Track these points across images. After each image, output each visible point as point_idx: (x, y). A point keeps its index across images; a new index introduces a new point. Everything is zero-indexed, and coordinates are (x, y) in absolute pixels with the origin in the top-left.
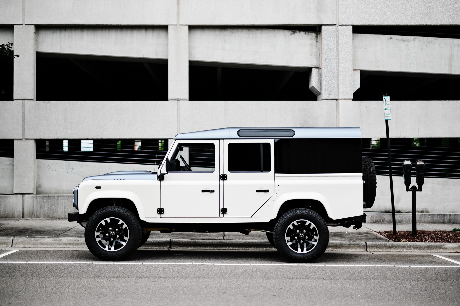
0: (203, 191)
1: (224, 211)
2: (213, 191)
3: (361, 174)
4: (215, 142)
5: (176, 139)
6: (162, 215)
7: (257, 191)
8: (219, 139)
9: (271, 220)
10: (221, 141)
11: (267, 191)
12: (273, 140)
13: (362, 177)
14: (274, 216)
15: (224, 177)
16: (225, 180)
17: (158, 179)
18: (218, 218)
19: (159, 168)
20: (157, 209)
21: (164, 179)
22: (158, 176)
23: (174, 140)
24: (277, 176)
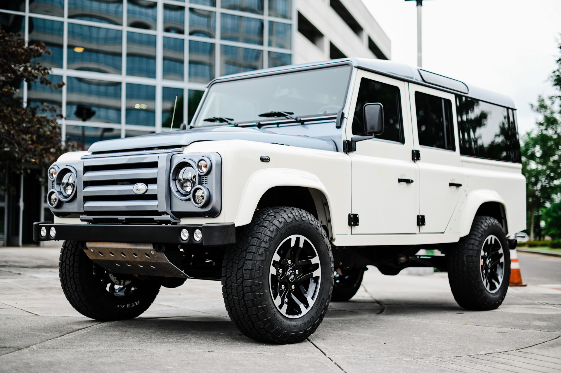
0: (400, 181)
1: (421, 221)
2: (412, 181)
3: (521, 166)
4: (400, 85)
5: (359, 68)
6: (356, 229)
7: (450, 184)
8: (404, 80)
9: (461, 238)
10: (406, 83)
11: (459, 186)
12: (454, 95)
13: (521, 171)
14: (465, 231)
15: (416, 156)
16: (418, 161)
17: (344, 149)
18: (413, 234)
19: (338, 127)
20: (349, 215)
21: (355, 150)
22: (344, 143)
23: (355, 70)
24: (462, 161)
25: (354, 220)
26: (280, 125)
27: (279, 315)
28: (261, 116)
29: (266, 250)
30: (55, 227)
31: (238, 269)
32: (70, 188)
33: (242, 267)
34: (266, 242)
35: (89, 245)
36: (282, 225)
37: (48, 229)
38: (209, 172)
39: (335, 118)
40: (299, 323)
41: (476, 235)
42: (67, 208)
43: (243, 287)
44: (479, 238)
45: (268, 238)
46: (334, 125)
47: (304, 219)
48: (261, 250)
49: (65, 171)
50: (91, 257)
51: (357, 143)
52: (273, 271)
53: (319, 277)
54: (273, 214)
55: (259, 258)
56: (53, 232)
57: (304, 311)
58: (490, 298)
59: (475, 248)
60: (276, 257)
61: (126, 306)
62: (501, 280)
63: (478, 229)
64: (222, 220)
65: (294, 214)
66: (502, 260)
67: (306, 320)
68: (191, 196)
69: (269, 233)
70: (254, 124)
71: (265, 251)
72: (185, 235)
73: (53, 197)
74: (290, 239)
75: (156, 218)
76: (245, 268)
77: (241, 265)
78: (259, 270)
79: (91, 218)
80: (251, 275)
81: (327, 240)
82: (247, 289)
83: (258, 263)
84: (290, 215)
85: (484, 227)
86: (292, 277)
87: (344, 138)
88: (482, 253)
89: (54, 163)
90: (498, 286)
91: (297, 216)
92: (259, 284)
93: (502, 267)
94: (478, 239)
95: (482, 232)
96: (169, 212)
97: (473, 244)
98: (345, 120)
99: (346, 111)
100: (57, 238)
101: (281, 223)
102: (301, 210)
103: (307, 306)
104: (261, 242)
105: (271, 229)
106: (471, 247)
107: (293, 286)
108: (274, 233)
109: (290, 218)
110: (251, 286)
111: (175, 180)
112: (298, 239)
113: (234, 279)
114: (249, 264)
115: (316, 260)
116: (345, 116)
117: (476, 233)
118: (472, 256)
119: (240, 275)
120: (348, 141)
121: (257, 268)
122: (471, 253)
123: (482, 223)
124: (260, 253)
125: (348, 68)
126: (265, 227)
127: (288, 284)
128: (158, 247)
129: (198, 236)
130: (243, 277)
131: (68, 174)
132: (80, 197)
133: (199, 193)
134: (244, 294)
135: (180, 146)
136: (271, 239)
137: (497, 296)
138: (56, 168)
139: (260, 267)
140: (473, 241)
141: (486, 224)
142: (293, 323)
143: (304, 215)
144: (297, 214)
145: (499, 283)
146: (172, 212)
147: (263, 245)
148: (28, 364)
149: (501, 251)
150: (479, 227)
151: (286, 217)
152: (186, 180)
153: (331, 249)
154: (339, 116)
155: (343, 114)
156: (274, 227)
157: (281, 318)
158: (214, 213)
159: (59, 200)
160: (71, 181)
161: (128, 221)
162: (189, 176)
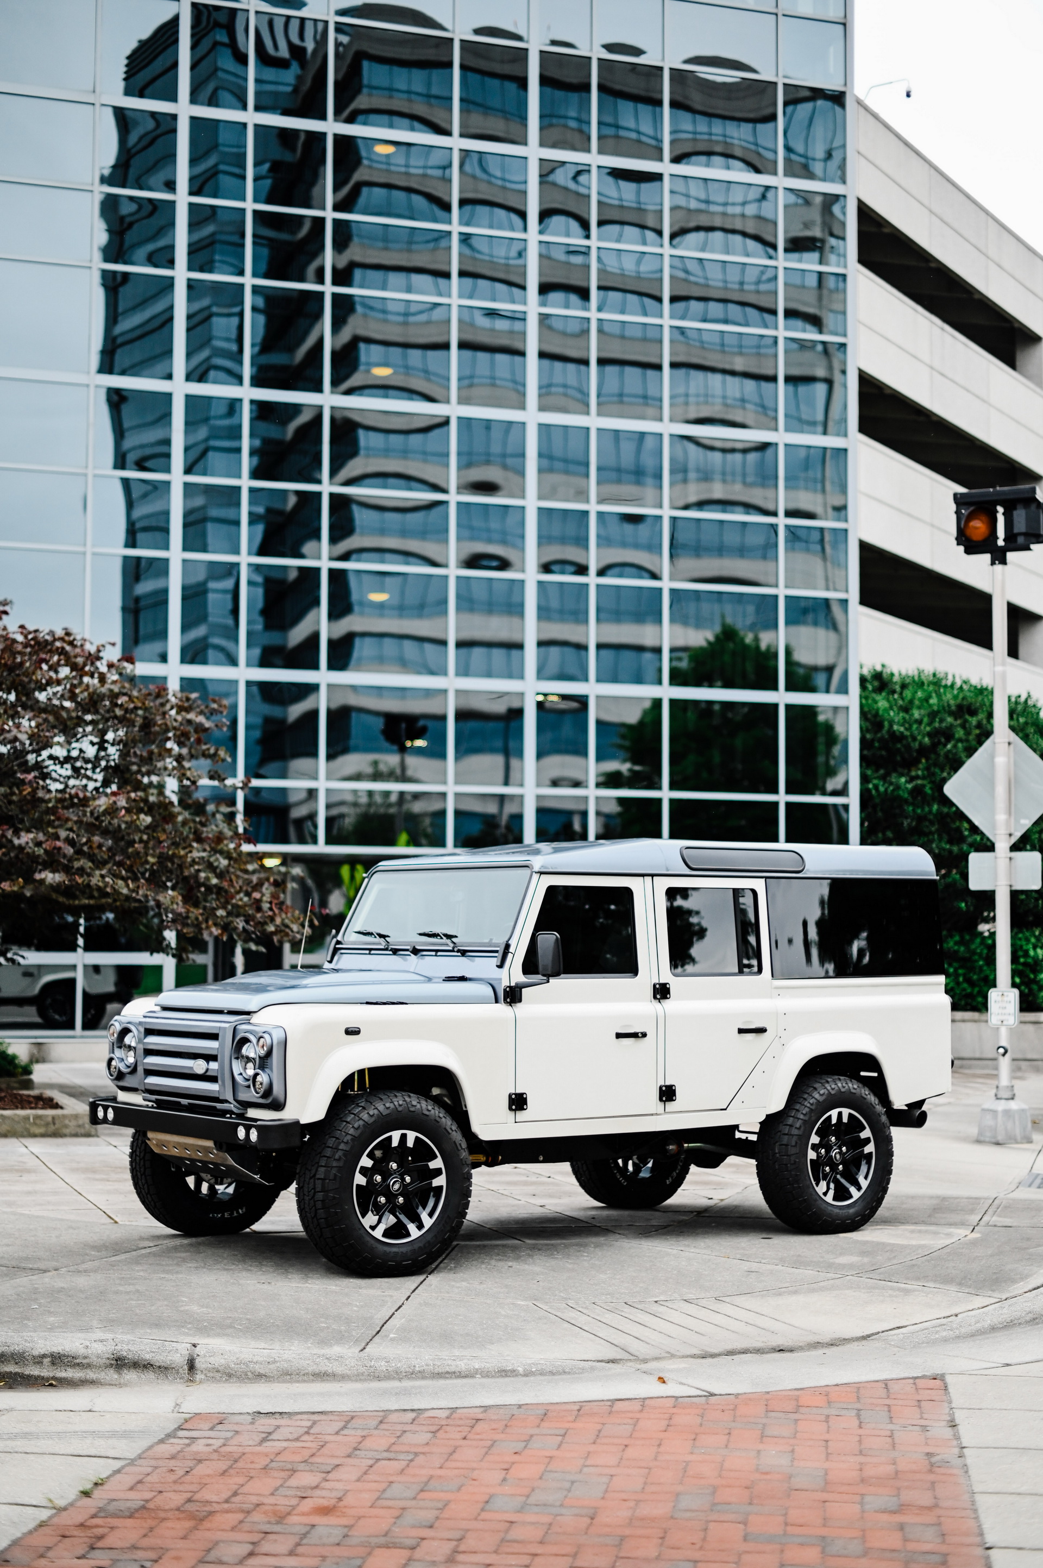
0: (619, 1036)
1: (667, 1094)
2: (644, 1035)
3: (941, 979)
4: (633, 884)
5: (541, 873)
6: (521, 1115)
7: (741, 1031)
8: (643, 875)
9: (767, 1116)
10: (649, 879)
11: (761, 1031)
12: (763, 880)
13: (943, 987)
14: (777, 1104)
15: (662, 992)
16: (667, 1001)
17: (505, 1000)
18: (652, 1115)
19: (501, 966)
20: (510, 1096)
21: (520, 1001)
22: (505, 990)
23: (535, 876)
24: (777, 988)
25: (518, 1102)
26: (439, 953)
27: (368, 1239)
28: (420, 934)
29: (346, 1153)
30: (113, 1108)
31: (311, 1178)
32: (132, 1053)
33: (314, 1175)
34: (347, 1143)
35: (150, 1135)
36: (373, 1119)
37: (106, 1109)
38: (269, 1053)
39: (497, 952)
40: (404, 1250)
41: (798, 1110)
42: (129, 1082)
43: (315, 1202)
44: (804, 1115)
45: (349, 1137)
46: (495, 961)
47: (412, 1109)
48: (340, 1153)
49: (125, 1031)
50: (156, 1150)
51: (523, 990)
52: (360, 1179)
53: (441, 1187)
54: (362, 1104)
55: (335, 1164)
56: (111, 1115)
57: (414, 1233)
58: (830, 1215)
59: (795, 1132)
60: (366, 1162)
61: (223, 1215)
62: (864, 1184)
63: (805, 1099)
64: (287, 1115)
65: (396, 1103)
66: (870, 1148)
67: (416, 1246)
68: (251, 1083)
69: (351, 1131)
70: (408, 947)
71: (345, 1155)
72: (241, 1133)
73: (114, 1063)
74: (390, 1137)
75: (219, 1106)
76: (318, 1176)
77: (313, 1172)
78: (335, 1179)
79: (154, 1097)
80: (323, 1185)
81: (457, 1136)
82: (319, 1205)
83: (334, 1171)
84: (388, 1105)
85: (817, 1096)
86: (397, 1186)
87: (505, 983)
88: (815, 1139)
89: (116, 1017)
90: (856, 1194)
91: (400, 1105)
92: (334, 1198)
93: (869, 1164)
94: (802, 1117)
95: (812, 1104)
96: (231, 1099)
97: (791, 1126)
98: (510, 956)
99: (513, 943)
100: (116, 1122)
101: (372, 1116)
102: (410, 1096)
103: (421, 1226)
104: (339, 1143)
105: (356, 1125)
106: (786, 1130)
107: (401, 1200)
108: (359, 1131)
109: (388, 1108)
110: (323, 1201)
111: (237, 1058)
112: (404, 1137)
113: (306, 1190)
114: (321, 1173)
115: (437, 1163)
116: (512, 949)
117: (798, 1107)
118: (787, 1145)
119: (311, 1186)
120: (510, 987)
121: (332, 1177)
122: (785, 1139)
123: (815, 1089)
124: (337, 1157)
125: (527, 872)
126: (348, 1122)
127: (391, 1197)
128: (219, 1146)
129: (254, 1135)
130: (314, 1188)
131: (130, 1035)
132: (140, 1070)
133: (259, 1079)
134: (316, 1210)
135: (248, 1013)
136: (354, 1138)
137: (852, 1211)
138: (117, 1024)
139: (335, 1175)
140: (790, 1121)
141: (822, 1092)
142: (395, 1250)
143: (414, 1103)
144: (401, 1102)
145: (859, 1188)
146: (235, 1100)
147: (342, 1146)
148: (37, 1289)
149: (866, 1133)
150: (806, 1096)
151: (381, 1108)
152: (248, 1059)
153: (464, 1145)
154: (501, 949)
155: (507, 946)
156: (361, 1123)
157: (373, 1242)
158: (278, 1106)
159: (119, 1070)
160: (133, 1044)
161: (190, 1108)
162: (252, 1055)
